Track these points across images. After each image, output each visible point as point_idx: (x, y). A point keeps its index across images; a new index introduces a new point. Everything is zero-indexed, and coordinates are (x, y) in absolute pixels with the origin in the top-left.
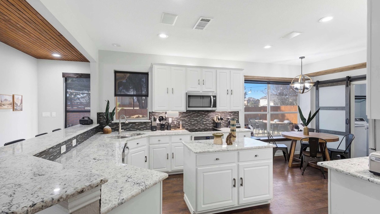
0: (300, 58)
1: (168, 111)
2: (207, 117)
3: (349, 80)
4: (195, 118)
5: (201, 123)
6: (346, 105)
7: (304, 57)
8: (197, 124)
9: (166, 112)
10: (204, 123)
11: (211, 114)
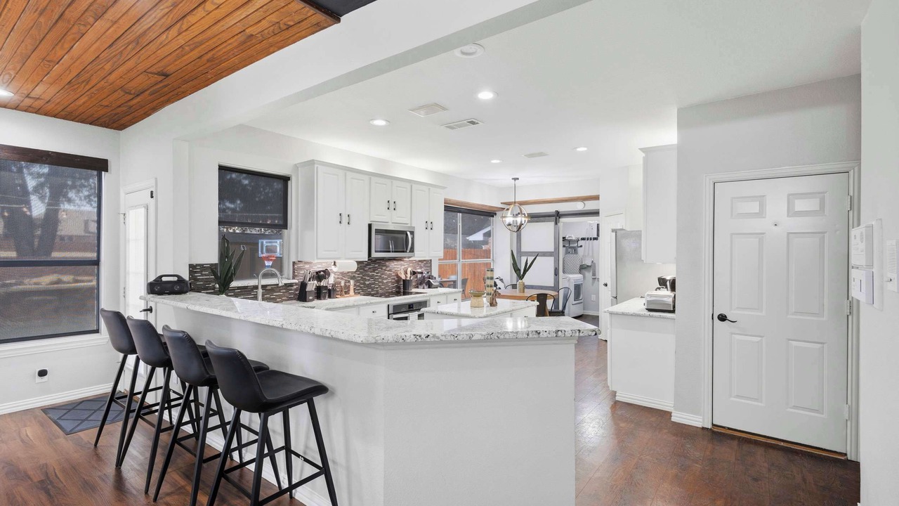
0: (513, 179)
1: (339, 258)
2: (388, 271)
3: (558, 216)
4: (371, 272)
5: (379, 282)
6: (555, 249)
7: (518, 179)
8: (373, 284)
9: (335, 262)
10: (385, 281)
11: (393, 265)
